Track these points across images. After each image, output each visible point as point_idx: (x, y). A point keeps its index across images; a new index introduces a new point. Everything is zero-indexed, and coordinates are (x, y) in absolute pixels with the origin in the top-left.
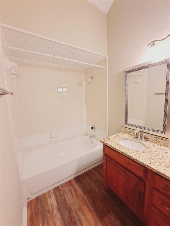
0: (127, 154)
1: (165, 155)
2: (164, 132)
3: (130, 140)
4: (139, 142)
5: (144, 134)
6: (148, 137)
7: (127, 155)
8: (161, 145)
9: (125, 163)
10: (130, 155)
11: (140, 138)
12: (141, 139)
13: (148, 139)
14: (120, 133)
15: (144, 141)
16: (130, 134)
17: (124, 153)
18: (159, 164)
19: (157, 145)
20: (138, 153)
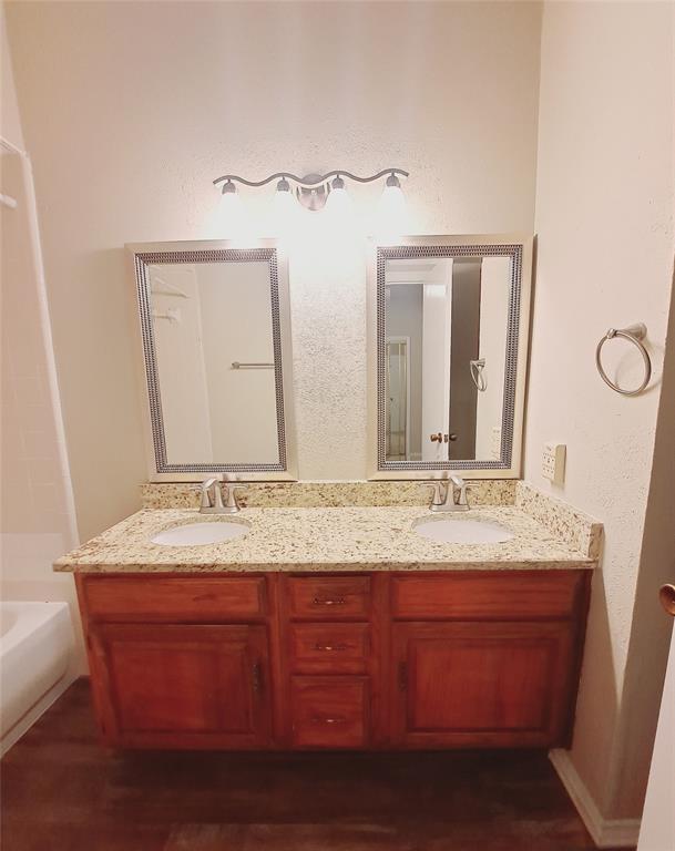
0: (200, 562)
1: (297, 524)
2: (283, 466)
3: (189, 522)
4: (221, 519)
5: (231, 487)
6: (246, 494)
7: (199, 566)
8: (281, 505)
9: (194, 600)
10: (208, 561)
11: (222, 506)
12: (225, 506)
13: (246, 499)
14: (141, 512)
15: (235, 509)
16: (182, 505)
17: (184, 566)
18: (293, 548)
19: (271, 509)
20: (231, 545)
